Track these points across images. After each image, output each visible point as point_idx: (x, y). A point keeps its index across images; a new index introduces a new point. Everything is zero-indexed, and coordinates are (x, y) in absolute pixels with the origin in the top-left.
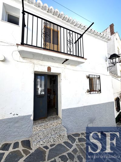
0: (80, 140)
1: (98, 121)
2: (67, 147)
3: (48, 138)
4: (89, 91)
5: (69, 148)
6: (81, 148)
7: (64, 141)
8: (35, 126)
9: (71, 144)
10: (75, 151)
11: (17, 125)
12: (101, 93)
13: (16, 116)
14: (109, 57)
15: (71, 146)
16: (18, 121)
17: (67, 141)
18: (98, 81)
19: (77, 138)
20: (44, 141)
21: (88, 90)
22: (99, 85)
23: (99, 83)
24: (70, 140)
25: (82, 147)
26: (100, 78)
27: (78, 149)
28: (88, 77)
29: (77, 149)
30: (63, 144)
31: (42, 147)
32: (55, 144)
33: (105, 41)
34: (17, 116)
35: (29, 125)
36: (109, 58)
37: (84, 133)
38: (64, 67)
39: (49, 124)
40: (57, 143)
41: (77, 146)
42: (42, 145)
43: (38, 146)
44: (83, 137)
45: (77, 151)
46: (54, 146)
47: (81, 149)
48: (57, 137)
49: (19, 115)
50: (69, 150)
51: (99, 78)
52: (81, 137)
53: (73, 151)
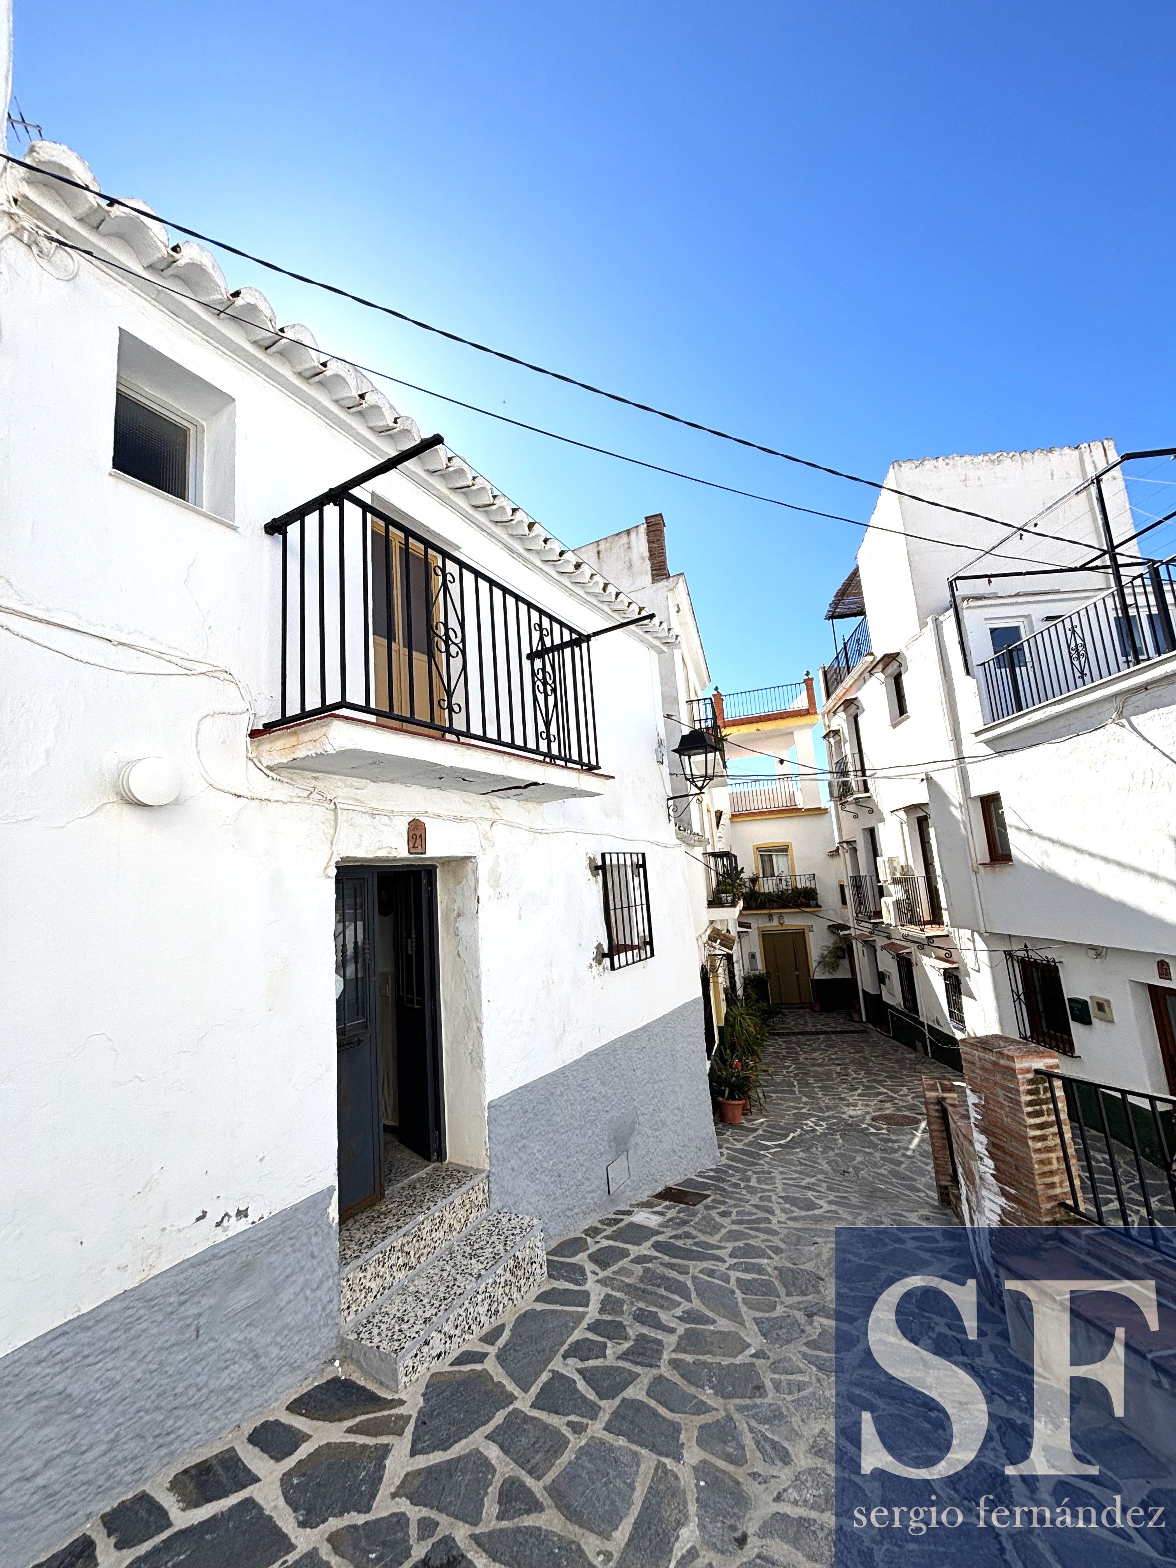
0: (602, 1259)
1: (649, 1132)
2: (566, 1308)
3: (467, 1305)
4: (604, 955)
5: (580, 1309)
6: (627, 1285)
7: (535, 1292)
8: (351, 1271)
9: (577, 1288)
10: (608, 1305)
11: (241, 1298)
12: (652, 955)
13: (237, 1227)
14: (677, 747)
15: (583, 1299)
16: (248, 1266)
17: (550, 1287)
18: (635, 883)
19: (581, 1258)
20: (446, 1329)
21: (599, 946)
22: (645, 907)
23: (644, 902)
24: (558, 1280)
25: (627, 1281)
26: (644, 866)
27: (619, 1295)
28: (597, 868)
29: (614, 1293)
30: (540, 1307)
31: (443, 1366)
32: (502, 1327)
33: (653, 647)
34: (243, 1225)
35: (320, 1273)
36: (674, 751)
37: (599, 1226)
38: (491, 815)
39: (427, 1226)
40: (508, 1318)
41: (606, 1285)
42: (439, 1356)
43: (423, 1373)
44: (605, 1243)
45: (620, 1302)
46: (507, 1334)
47: (628, 1288)
48: (502, 1280)
49: (253, 1216)
50: (584, 1314)
51: (642, 866)
52: (598, 1246)
53: (602, 1311)
